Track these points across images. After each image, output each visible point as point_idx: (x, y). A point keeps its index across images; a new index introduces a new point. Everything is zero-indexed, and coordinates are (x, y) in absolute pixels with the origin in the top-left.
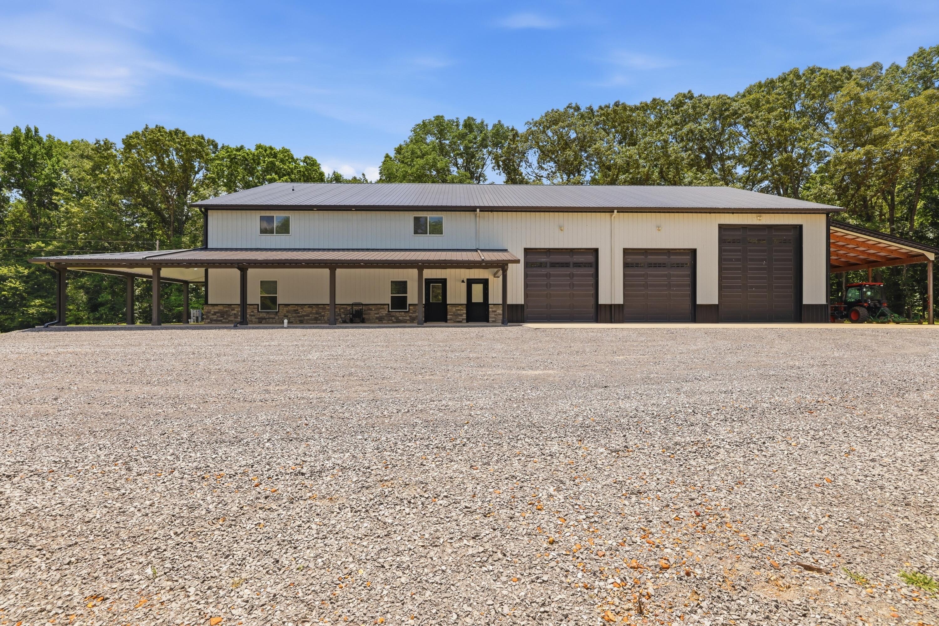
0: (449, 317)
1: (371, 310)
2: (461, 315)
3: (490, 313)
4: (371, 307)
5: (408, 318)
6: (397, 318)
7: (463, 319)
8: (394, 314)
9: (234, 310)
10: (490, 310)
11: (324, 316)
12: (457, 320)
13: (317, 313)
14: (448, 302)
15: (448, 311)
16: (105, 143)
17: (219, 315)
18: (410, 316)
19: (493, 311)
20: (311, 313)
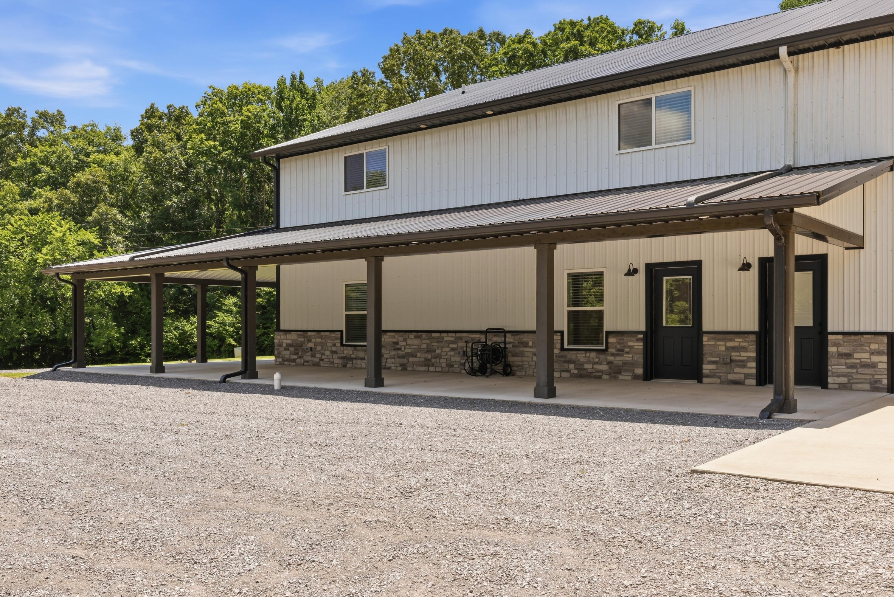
0: (707, 368)
1: (526, 345)
2: (742, 364)
3: (831, 361)
4: (525, 338)
5: (604, 367)
6: (580, 367)
7: (747, 376)
8: (571, 355)
9: (310, 341)
10: (832, 349)
11: (439, 356)
12: (731, 377)
13: (429, 350)
14: (706, 326)
15: (706, 350)
16: (363, 75)
17: (292, 349)
18: (609, 363)
19: (841, 355)
20: (419, 350)
